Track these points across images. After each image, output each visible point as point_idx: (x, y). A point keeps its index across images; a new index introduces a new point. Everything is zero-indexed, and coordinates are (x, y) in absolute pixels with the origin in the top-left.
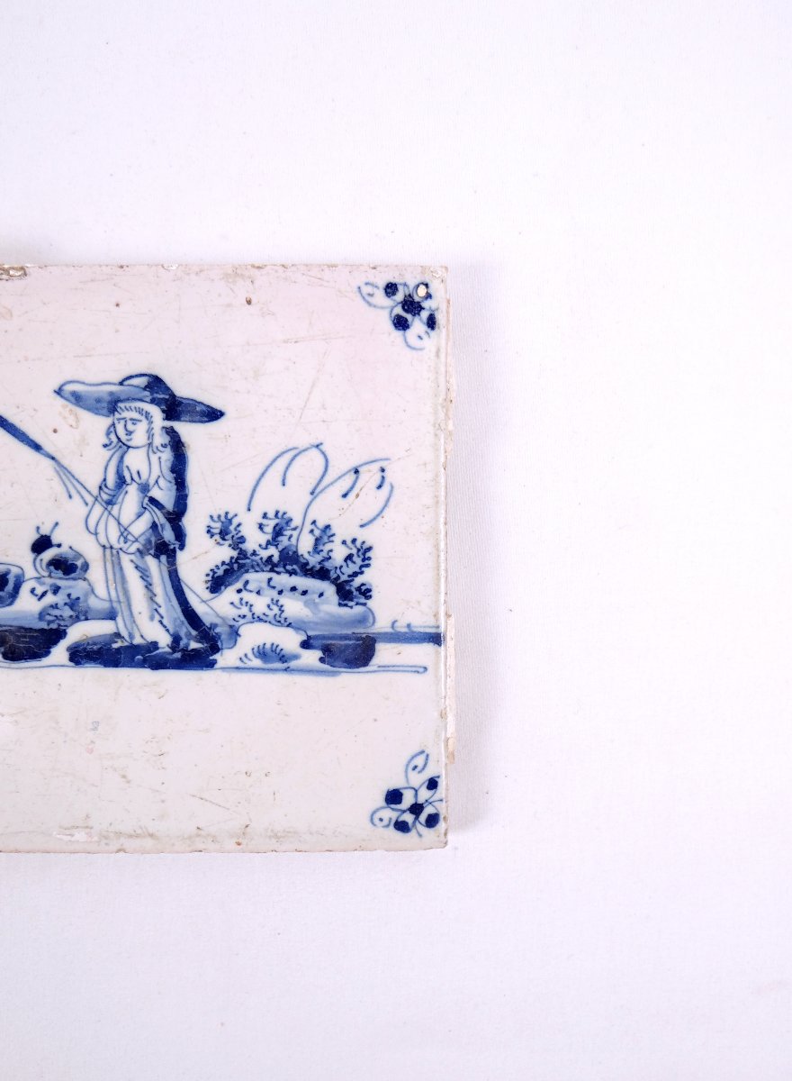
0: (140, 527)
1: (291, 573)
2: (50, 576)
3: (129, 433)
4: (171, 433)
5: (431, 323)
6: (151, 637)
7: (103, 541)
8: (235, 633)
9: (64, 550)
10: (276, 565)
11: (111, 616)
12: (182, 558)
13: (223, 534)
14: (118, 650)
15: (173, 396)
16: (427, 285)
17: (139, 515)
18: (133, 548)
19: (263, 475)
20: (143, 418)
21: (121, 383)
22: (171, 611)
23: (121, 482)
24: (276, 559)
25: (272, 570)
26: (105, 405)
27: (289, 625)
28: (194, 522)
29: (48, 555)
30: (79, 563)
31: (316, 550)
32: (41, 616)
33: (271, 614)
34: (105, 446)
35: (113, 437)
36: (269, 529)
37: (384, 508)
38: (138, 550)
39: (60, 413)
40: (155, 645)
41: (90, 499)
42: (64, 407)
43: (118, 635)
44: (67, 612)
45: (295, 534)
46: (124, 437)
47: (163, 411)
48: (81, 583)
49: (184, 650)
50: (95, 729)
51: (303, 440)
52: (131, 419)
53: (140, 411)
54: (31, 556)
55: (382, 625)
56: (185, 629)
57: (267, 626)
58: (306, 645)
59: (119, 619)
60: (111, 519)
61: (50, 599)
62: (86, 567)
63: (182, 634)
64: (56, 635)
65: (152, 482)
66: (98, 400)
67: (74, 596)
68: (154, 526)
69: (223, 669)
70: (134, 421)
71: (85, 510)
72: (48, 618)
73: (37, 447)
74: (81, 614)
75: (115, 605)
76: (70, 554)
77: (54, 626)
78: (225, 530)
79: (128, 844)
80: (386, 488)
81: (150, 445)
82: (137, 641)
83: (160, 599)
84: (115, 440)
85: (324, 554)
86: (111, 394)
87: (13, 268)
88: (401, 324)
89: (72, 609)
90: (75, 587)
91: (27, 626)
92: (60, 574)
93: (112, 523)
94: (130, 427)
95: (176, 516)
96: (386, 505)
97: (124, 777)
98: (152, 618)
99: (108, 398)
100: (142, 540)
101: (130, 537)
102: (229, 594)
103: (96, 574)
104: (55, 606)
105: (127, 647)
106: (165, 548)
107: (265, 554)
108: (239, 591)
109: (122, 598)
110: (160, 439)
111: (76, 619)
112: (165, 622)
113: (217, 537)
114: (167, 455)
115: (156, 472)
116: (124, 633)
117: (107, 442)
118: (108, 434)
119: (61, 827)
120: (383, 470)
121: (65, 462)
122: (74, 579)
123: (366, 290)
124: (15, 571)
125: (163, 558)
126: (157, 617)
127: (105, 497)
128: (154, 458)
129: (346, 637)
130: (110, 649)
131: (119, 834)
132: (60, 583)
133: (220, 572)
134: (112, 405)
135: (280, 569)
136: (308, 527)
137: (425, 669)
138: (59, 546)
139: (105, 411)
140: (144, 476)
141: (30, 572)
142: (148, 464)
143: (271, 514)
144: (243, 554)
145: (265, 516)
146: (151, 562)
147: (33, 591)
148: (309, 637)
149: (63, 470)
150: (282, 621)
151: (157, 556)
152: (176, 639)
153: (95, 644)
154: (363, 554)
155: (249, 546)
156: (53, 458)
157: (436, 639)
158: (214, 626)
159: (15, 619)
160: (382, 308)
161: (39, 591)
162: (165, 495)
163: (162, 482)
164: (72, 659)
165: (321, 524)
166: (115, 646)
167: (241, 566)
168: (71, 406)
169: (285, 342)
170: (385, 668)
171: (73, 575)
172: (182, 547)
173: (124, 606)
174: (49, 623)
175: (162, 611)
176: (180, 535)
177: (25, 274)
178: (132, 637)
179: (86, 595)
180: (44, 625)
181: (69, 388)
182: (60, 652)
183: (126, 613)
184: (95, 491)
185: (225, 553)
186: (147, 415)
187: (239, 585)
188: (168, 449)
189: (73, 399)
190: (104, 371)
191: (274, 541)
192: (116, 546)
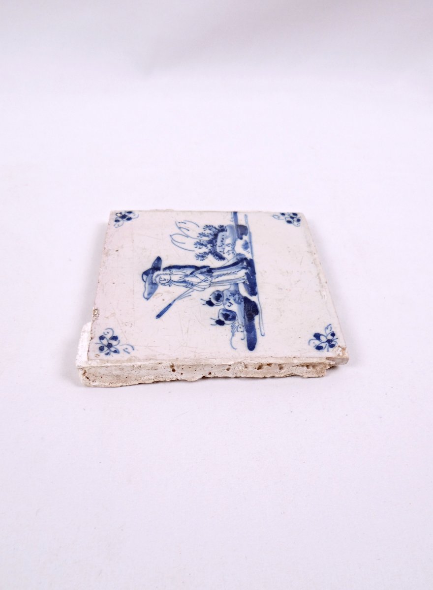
0: (202, 277)
1: (216, 241)
2: (223, 301)
3: (165, 280)
4: (165, 269)
5: (130, 212)
6: (244, 274)
7: (208, 286)
8: (239, 254)
9: (211, 297)
10: (214, 245)
11: (237, 284)
12: (212, 266)
13: (203, 257)
14: (250, 283)
15: (151, 269)
16: (117, 214)
17: (197, 277)
18: (210, 279)
19: (181, 248)
20: (159, 276)
21: (145, 282)
22: (233, 269)
23: (184, 282)
24: (211, 245)
25: (216, 246)
26: (153, 286)
27: (235, 242)
28: (199, 263)
29: (214, 301)
30: (217, 293)
31: (208, 236)
32: (239, 304)
33: (231, 246)
34: (170, 286)
35: (166, 284)
36: (201, 247)
37: (193, 223)
38: (211, 277)
39: (157, 298)
40: (246, 274)
41: (191, 290)
42: (153, 297)
43: (244, 283)
44: (237, 296)
45: (202, 241)
46: (167, 281)
47: (157, 271)
48: (225, 292)
49: (247, 266)
50: (281, 289)
51: (170, 239)
52: (160, 279)
53: (156, 277)
54: (215, 307)
55: (233, 223)
56: (240, 265)
57: (235, 247)
58: (241, 239)
59: (238, 282)
60: (199, 284)
61: (232, 301)
62: (218, 291)
63: (241, 266)
64: (246, 300)
65: (184, 274)
66: (152, 288)
67: (230, 294)
68: (201, 273)
69: (253, 257)
70: (160, 278)
71: (195, 292)
72: (239, 301)
73: (170, 305)
74: (236, 292)
75: (232, 283)
76: (213, 295)
77: (243, 300)
78: (202, 256)
79: (323, 280)
80: (186, 222)
81: (170, 274)
82: (245, 277)
83: (229, 272)
84: (167, 284)
85: (209, 235)
86: (149, 284)
87: (94, 313)
88: (129, 219)
89: (235, 295)
90: (226, 294)
91: (244, 308)
92: (221, 299)
93: (200, 284)
94: (163, 279)
95: (197, 268)
96: (191, 222)
97: (298, 281)
98: (236, 274)
99: (151, 285)
100: (206, 276)
101: (206, 279)
102: (225, 255)
103: (221, 288)
104: (235, 300)
105: (249, 281)
106: (210, 271)
107: (210, 247)
108: (224, 253)
109: (230, 281)
110: (168, 272)
111: (239, 294)
112: (237, 271)
113: (204, 258)
114: (174, 270)
115: (181, 273)
116: (243, 281)
117: (168, 286)
118: (165, 285)
119: (322, 298)
120: (179, 223)
121: (176, 297)
122: (223, 294)
123: (117, 226)
124: (221, 311)
125: (213, 271)
126: (236, 273)
127: (190, 286)
128: (174, 273)
129: (237, 231)
130: (249, 285)
131: (320, 283)
132: (225, 298)
133: (217, 257)
134: (154, 285)
135: (215, 244)
136: (200, 238)
137: (245, 215)
138: (210, 298)
139: (156, 286)
140: (182, 276)
141: (222, 307)
142: (177, 275)
143: (196, 246)
144: (211, 252)
145: (196, 247)
146: (214, 274)
147: (229, 306)
148: (238, 238)
149: (180, 297)
150: (234, 244)
151: (213, 273)
152: (243, 268)
153: (248, 289)
154: (208, 227)
155: (207, 250)
156: (175, 300)
157: (235, 213)
158: (237, 259)
159: (241, 311)
160: (123, 223)
161: (229, 304)
162: (189, 271)
163: (184, 271)
164: (255, 295)
165: (198, 235)
166: (248, 283)
167: (215, 253)
168: (154, 295)
169: (133, 243)
170: (247, 222)
171: (222, 295)
172: (209, 267)
173: (233, 281)
174: (241, 301)
175: (233, 271)
176: (204, 267)
177: (97, 309)
178: (244, 279)
179: (230, 291)
180: (243, 303)
181: (146, 296)
182: (253, 298)
183: (235, 280)
184: (188, 289)
185: (210, 257)
186: (158, 275)
187: (222, 253)
188: (172, 270)
189: (150, 295)
190: (140, 287)
191: (206, 246)
192: (209, 283)
